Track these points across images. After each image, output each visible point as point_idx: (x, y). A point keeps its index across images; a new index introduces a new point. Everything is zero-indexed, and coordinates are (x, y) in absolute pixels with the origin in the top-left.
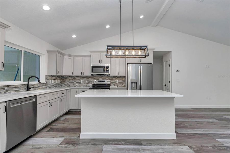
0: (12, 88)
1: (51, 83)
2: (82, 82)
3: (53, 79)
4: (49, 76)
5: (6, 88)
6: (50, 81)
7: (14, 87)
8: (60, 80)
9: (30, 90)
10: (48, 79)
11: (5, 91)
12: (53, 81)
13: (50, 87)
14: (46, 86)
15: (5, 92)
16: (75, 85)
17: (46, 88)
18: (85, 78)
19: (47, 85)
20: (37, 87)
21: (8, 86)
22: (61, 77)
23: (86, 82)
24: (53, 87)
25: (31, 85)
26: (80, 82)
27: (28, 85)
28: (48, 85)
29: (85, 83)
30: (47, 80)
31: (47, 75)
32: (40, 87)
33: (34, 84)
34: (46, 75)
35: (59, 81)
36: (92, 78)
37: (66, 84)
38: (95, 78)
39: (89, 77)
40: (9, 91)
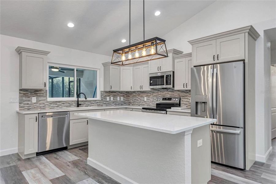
0: (64, 103)
1: (109, 100)
2: (145, 99)
3: (113, 95)
4: (106, 92)
5: (58, 103)
7: (65, 102)
8: (124, 96)
10: (104, 95)
11: (57, 106)
12: (112, 98)
13: (107, 104)
14: (101, 103)
15: (57, 107)
16: (139, 104)
17: (102, 105)
18: (149, 94)
19: (103, 102)
20: (90, 103)
21: (59, 102)
22: (126, 92)
23: (151, 99)
24: (113, 104)
26: (143, 99)
27: (78, 101)
28: (105, 102)
29: (149, 101)
30: (103, 97)
31: (103, 91)
32: (93, 104)
34: (101, 91)
35: (122, 98)
36: (157, 94)
37: (131, 101)
38: (160, 94)
39: (154, 93)
40: (60, 106)
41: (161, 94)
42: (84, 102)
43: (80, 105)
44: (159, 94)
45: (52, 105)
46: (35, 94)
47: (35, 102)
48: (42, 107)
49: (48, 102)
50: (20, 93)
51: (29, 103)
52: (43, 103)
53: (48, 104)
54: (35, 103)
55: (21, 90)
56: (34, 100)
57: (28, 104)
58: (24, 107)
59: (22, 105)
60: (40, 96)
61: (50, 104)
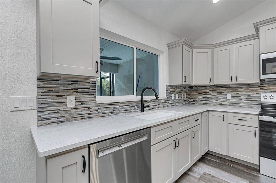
0: (122, 106)
1: (174, 99)
2: (229, 96)
3: (177, 91)
4: (171, 87)
5: (113, 106)
6: (173, 95)
7: (124, 104)
8: (187, 92)
9: (145, 109)
10: (169, 91)
11: (111, 111)
12: (177, 95)
13: (173, 104)
14: (167, 103)
16: (215, 103)
17: (167, 106)
18: (238, 89)
19: (168, 101)
20: (155, 104)
21: (115, 104)
22: (189, 88)
23: (242, 97)
24: (178, 104)
25: (146, 101)
26: (224, 96)
27: (142, 101)
28: (170, 102)
29: (239, 99)
30: (168, 94)
31: (168, 86)
32: (159, 104)
33: (151, 101)
34: (166, 86)
35: (185, 94)
36: (259, 88)
37: (197, 100)
38: (266, 89)
39: (250, 87)
40: (117, 112)
41: (271, 89)
43: (145, 107)
44: (264, 88)
45: (104, 111)
46: (72, 89)
47: (73, 105)
48: (87, 116)
49: (97, 105)
50: (39, 87)
51: (61, 108)
52: (89, 108)
53: (97, 108)
54: (72, 109)
55: (40, 79)
56: (71, 101)
57: (59, 111)
58: (49, 119)
59: (44, 115)
60: (82, 93)
61: (101, 108)
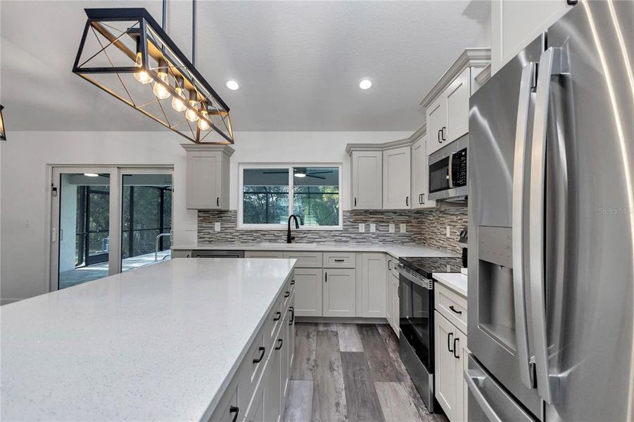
0: (264, 235)
1: (363, 231)
5: (254, 234)
7: (267, 233)
8: (408, 222)
9: (292, 240)
10: (352, 220)
11: (252, 238)
12: (373, 227)
13: (360, 240)
14: (344, 236)
15: (253, 240)
17: (346, 242)
19: (349, 235)
20: (317, 237)
21: (257, 231)
24: (377, 241)
27: (289, 231)
28: (352, 236)
30: (349, 223)
31: (348, 211)
32: (325, 237)
40: (258, 240)
42: (305, 233)
43: (293, 238)
45: (244, 237)
46: (219, 217)
47: (219, 230)
48: (229, 240)
49: (238, 231)
50: (199, 217)
51: (210, 231)
52: (231, 233)
53: (238, 234)
54: (219, 233)
55: (200, 211)
56: (217, 227)
57: (209, 233)
58: (204, 238)
59: (201, 235)
60: (226, 221)
61: (242, 235)
